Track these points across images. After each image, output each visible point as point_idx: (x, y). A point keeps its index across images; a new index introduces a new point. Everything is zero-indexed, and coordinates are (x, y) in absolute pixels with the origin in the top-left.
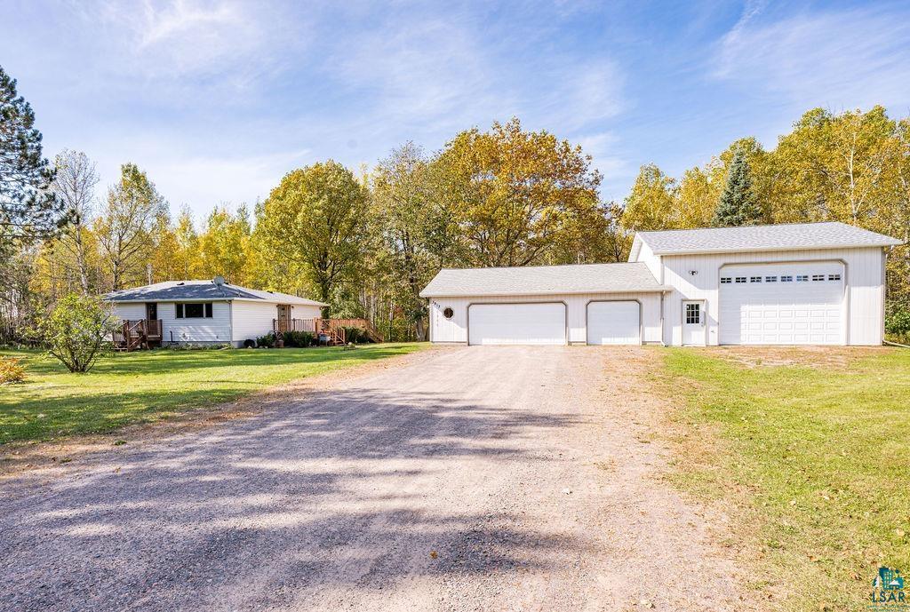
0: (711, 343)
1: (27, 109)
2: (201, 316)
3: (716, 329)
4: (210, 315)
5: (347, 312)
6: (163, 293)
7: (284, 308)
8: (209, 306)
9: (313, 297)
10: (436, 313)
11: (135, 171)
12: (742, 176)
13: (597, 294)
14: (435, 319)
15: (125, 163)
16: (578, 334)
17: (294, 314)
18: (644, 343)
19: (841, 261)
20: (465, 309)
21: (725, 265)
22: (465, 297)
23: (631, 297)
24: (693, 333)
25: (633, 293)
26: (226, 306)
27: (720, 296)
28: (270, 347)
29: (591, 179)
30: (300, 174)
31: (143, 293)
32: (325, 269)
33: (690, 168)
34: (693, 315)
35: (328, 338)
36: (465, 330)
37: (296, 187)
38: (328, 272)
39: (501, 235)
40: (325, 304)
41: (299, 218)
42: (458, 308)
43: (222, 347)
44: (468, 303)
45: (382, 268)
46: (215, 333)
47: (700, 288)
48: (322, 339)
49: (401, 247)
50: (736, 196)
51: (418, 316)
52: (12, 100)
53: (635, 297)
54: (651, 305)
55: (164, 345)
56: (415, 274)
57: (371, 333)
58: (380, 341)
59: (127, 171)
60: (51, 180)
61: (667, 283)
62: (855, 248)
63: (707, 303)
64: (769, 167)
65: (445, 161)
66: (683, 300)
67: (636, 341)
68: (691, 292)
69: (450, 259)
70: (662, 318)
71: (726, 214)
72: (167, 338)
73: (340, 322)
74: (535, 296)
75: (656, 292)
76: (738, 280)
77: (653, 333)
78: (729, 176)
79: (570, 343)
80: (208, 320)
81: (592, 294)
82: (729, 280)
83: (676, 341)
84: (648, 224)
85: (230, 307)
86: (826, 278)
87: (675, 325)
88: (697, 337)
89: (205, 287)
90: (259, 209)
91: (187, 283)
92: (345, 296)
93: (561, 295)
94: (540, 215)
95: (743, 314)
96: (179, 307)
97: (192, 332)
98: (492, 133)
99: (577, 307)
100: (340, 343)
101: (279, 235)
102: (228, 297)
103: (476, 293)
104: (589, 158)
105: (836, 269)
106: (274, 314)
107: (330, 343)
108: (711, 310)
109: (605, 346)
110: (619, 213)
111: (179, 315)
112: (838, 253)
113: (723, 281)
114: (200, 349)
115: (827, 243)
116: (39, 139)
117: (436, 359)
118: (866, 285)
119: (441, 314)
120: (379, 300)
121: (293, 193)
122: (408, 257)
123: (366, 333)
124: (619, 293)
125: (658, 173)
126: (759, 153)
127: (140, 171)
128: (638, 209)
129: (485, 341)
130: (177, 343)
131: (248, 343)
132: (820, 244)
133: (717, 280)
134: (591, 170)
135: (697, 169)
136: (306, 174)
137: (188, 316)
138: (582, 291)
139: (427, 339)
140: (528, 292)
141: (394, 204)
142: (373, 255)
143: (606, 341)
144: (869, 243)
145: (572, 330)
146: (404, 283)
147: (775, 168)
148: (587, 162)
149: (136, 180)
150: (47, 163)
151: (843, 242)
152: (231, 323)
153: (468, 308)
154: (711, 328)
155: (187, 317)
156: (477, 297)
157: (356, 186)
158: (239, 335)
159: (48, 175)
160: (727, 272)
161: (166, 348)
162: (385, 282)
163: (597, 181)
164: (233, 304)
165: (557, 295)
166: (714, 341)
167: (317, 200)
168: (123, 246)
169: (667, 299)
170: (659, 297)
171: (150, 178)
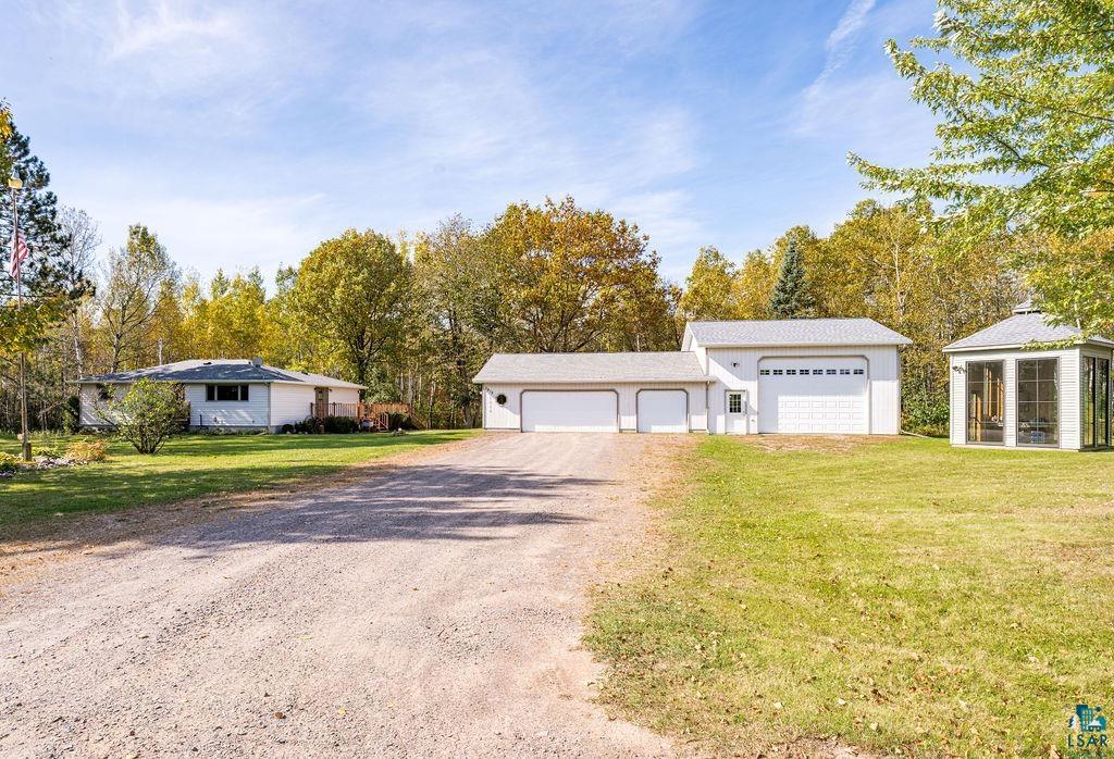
0: (751, 432)
1: (41, 169)
2: (236, 399)
3: (755, 418)
4: (245, 397)
5: (384, 395)
6: (190, 373)
7: (322, 391)
8: (245, 388)
9: (348, 379)
10: (489, 400)
11: (145, 233)
12: (795, 265)
13: (646, 383)
14: (488, 406)
15: (134, 224)
16: (629, 422)
17: (332, 398)
18: (691, 431)
19: (863, 356)
20: (518, 395)
21: (764, 358)
22: (519, 384)
23: (678, 387)
24: (736, 422)
25: (680, 383)
26: (265, 388)
27: (759, 387)
28: (310, 433)
29: (649, 260)
30: (337, 245)
31: (167, 372)
32: (362, 348)
33: (753, 250)
34: (736, 404)
35: (372, 424)
36: (518, 417)
37: (333, 259)
38: (365, 351)
39: (556, 315)
40: (361, 387)
41: (338, 292)
42: (512, 395)
43: (259, 432)
44: (521, 389)
45: (425, 347)
46: (251, 417)
47: (741, 379)
48: (365, 424)
49: (447, 327)
50: (790, 284)
51: (466, 401)
52: (23, 159)
53: (682, 387)
54: (697, 395)
55: (191, 430)
56: (462, 357)
57: (415, 420)
58: (424, 428)
59: (135, 233)
60: (65, 247)
61: (711, 373)
62: (874, 346)
63: (748, 395)
64: (822, 256)
65: (493, 237)
66: (726, 391)
67: (683, 428)
68: (734, 383)
69: (500, 341)
70: (707, 407)
71: (779, 302)
72: (195, 422)
73: (381, 407)
74: (588, 384)
75: (702, 383)
76: (775, 372)
77: (699, 422)
78: (783, 264)
79: (621, 431)
80: (244, 403)
81: (642, 383)
82: (767, 372)
83: (720, 429)
84: (708, 309)
85: (269, 391)
86: (852, 372)
87: (720, 414)
88: (739, 426)
89: (239, 367)
90: (282, 277)
91: (215, 362)
92: (382, 377)
93: (612, 383)
94: (595, 296)
95: (780, 405)
96: (210, 389)
97: (224, 416)
98: (545, 210)
99: (628, 395)
100: (383, 429)
101: (313, 310)
102: (266, 380)
103: (529, 380)
104: (646, 238)
105: (859, 364)
106: (312, 397)
107: (373, 430)
108: (752, 400)
109: (655, 434)
110: (677, 295)
111: (210, 397)
112: (860, 350)
113: (762, 372)
114: (234, 434)
115: (852, 340)
116: (53, 202)
117: (492, 444)
118: (884, 380)
119: (494, 400)
120: (419, 383)
121: (330, 267)
122: (455, 338)
123: (409, 419)
124: (667, 383)
125: (717, 256)
126: (815, 241)
127: (150, 233)
128: (696, 292)
129: (538, 428)
130: (207, 427)
131: (286, 429)
132: (845, 341)
133: (755, 372)
134: (649, 250)
135: (759, 252)
136: (344, 245)
137: (221, 398)
138: (633, 380)
139: (479, 425)
140: (579, 380)
141: (442, 281)
142: (415, 335)
143: (655, 429)
144: (887, 341)
145: (623, 418)
146: (452, 366)
147: (829, 257)
148: (644, 242)
149: (145, 244)
150: (60, 228)
151: (865, 340)
152: (269, 407)
153: (521, 394)
154: (752, 418)
155: (219, 399)
156: (531, 384)
157: (399, 259)
158: (277, 420)
159: (61, 241)
160: (766, 365)
161: (196, 433)
162: (430, 365)
163: (654, 263)
164: (273, 388)
165: (608, 383)
166: (754, 430)
167: (357, 274)
168: (126, 318)
169: (712, 389)
170: (704, 387)
171: (160, 241)
